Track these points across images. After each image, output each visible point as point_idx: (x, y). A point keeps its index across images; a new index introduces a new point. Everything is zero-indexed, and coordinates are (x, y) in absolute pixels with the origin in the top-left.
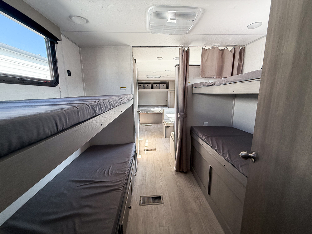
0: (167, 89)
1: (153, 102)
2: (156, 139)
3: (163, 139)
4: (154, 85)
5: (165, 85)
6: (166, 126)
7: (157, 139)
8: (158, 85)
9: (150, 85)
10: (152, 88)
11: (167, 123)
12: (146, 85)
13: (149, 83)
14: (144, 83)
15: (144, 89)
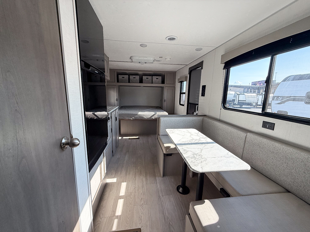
0: (162, 83)
1: (142, 101)
2: (144, 179)
3: (157, 178)
4: (144, 78)
5: (160, 78)
6: (164, 154)
7: (146, 179)
8: (150, 77)
9: (138, 78)
10: (141, 81)
11: (168, 147)
12: (131, 77)
13: (137, 74)
14: (129, 75)
15: (129, 82)
